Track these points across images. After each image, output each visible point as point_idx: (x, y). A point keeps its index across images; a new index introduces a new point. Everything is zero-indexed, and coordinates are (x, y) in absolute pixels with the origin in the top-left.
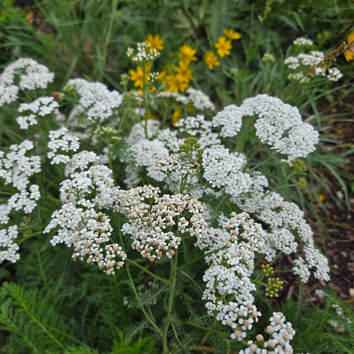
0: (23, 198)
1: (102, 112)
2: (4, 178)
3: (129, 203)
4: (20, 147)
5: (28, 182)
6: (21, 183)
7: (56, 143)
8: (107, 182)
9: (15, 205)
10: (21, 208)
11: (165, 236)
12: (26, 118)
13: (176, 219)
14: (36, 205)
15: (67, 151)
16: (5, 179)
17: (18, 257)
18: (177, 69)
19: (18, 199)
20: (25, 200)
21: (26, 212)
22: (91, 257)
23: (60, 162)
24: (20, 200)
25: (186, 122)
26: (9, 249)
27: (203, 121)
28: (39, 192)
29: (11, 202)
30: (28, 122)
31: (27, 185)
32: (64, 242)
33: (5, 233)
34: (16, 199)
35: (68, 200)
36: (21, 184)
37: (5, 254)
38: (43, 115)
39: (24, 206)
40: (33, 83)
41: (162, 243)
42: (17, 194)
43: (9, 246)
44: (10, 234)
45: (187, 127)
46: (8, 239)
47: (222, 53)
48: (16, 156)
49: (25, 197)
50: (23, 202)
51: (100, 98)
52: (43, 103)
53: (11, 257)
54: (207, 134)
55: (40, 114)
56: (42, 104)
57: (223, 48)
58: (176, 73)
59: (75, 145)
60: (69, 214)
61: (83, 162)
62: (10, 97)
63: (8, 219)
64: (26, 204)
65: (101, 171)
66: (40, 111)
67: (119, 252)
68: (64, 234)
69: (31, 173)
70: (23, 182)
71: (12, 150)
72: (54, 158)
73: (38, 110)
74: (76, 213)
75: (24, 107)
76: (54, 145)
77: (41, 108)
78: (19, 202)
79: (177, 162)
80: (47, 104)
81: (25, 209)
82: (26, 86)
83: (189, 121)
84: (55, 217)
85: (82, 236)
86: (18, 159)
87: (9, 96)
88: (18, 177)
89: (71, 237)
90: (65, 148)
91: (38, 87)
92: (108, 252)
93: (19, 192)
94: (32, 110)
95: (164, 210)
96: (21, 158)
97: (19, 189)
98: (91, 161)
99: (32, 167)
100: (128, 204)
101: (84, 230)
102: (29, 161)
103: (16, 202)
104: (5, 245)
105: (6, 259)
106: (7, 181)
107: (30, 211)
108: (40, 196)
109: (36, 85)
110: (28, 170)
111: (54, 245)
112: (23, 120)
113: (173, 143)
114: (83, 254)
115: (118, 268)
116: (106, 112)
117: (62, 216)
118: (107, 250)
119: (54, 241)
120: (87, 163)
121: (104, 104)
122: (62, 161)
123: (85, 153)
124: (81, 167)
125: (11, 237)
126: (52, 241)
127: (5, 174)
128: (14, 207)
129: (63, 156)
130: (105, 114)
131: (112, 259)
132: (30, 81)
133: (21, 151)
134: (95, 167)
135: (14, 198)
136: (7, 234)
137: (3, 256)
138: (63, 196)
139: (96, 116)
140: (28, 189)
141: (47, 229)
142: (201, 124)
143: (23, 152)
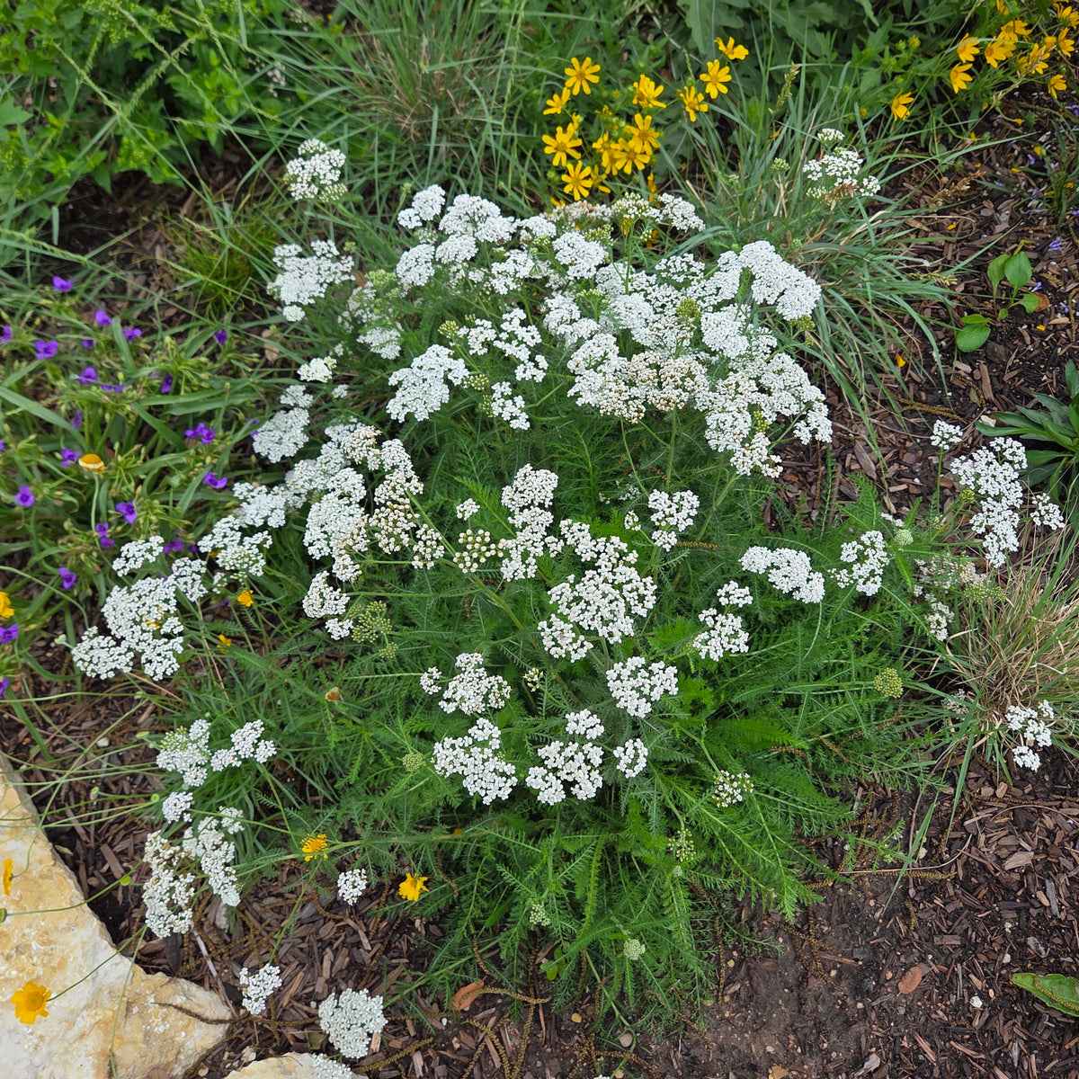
0: (530, 368)
4: (512, 316)
5: (530, 353)
6: (523, 354)
9: (524, 376)
10: (531, 378)
11: (677, 392)
13: (683, 379)
14: (545, 374)
16: (504, 350)
17: (528, 424)
18: (629, 129)
19: (525, 369)
20: (532, 370)
21: (537, 382)
22: (617, 411)
24: (527, 370)
25: (670, 263)
26: (520, 418)
27: (692, 262)
28: (547, 362)
29: (519, 372)
31: (530, 356)
32: (588, 402)
33: (512, 403)
34: (523, 370)
35: (577, 368)
37: (516, 422)
39: (533, 376)
41: (674, 398)
42: (522, 365)
43: (518, 415)
44: (517, 404)
45: (672, 270)
46: (517, 409)
47: (712, 91)
48: (511, 326)
49: (532, 367)
50: (531, 372)
53: (522, 425)
54: (699, 281)
57: (715, 81)
58: (628, 138)
60: (592, 379)
61: (585, 331)
63: (512, 390)
64: (535, 374)
67: (640, 406)
68: (587, 396)
69: (532, 343)
70: (525, 353)
71: (505, 320)
72: (558, 328)
73: (514, 271)
74: (598, 377)
78: (526, 372)
79: (673, 325)
81: (535, 379)
83: (674, 262)
84: (579, 382)
85: (606, 396)
86: (514, 329)
88: (518, 348)
89: (594, 398)
92: (631, 407)
93: (523, 363)
94: (508, 271)
95: (672, 373)
96: (517, 328)
97: (522, 360)
98: (593, 329)
99: (533, 337)
101: (606, 392)
102: (528, 331)
103: (524, 372)
104: (514, 415)
105: (517, 426)
106: (506, 352)
107: (541, 381)
108: (547, 365)
110: (529, 341)
111: (579, 405)
112: (500, 284)
113: (654, 295)
114: (609, 410)
115: (640, 418)
117: (585, 381)
118: (631, 405)
119: (579, 402)
122: (566, 331)
124: (584, 337)
125: (519, 407)
126: (577, 403)
127: (502, 345)
129: (566, 326)
131: (636, 412)
133: (514, 321)
134: (599, 335)
135: (520, 368)
136: (514, 404)
137: (514, 424)
138: (571, 365)
139: (578, 275)
140: (531, 359)
141: (571, 393)
142: (690, 266)
143: (516, 322)
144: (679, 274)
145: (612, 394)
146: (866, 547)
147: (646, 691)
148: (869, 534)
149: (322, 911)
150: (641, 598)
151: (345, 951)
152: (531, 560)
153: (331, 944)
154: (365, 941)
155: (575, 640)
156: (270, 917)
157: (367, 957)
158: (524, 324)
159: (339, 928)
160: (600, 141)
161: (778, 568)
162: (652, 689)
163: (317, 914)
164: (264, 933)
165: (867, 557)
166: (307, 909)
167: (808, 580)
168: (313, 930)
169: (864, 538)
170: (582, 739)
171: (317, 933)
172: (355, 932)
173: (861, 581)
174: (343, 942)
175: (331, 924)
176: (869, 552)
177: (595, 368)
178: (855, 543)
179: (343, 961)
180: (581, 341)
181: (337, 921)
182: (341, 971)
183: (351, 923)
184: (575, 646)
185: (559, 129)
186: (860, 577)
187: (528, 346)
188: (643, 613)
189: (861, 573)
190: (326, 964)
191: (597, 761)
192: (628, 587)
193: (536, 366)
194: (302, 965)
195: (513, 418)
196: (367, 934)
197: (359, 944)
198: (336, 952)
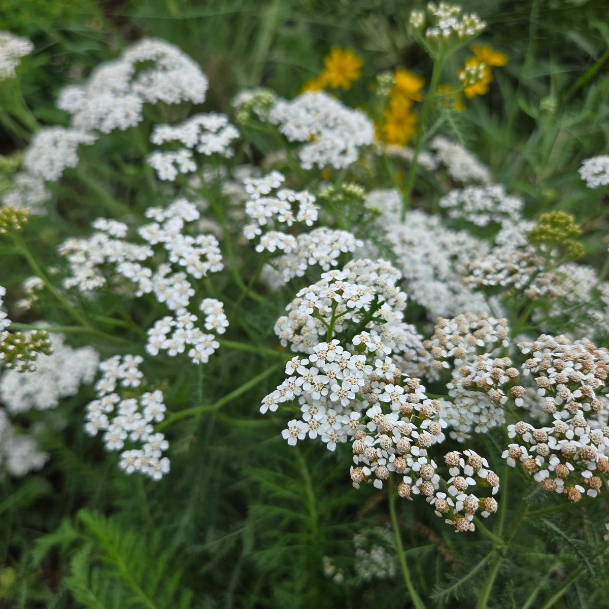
0: (184, 328)
1: (336, 152)
2: (135, 280)
3: (448, 350)
4: (168, 213)
5: (192, 293)
7: (265, 206)
8: (394, 300)
9: (166, 344)
10: (181, 350)
12: (170, 157)
14: (216, 345)
15: (290, 224)
16: (137, 283)
17: (165, 465)
19: (174, 329)
20: (189, 333)
21: (195, 361)
22: (407, 480)
23: (277, 247)
24: (178, 332)
25: (465, 198)
26: (146, 447)
27: (502, 198)
28: (224, 316)
29: (157, 335)
30: (176, 165)
31: (191, 299)
32: (319, 437)
33: (135, 408)
34: (167, 330)
35: (297, 336)
36: (176, 296)
37: (136, 458)
38: (208, 153)
39: (189, 347)
40: (177, 91)
42: (168, 319)
43: (144, 438)
44: (147, 411)
46: (143, 422)
48: (161, 232)
49: (189, 326)
50: (186, 337)
51: (331, 124)
52: (207, 127)
53: (150, 466)
55: (201, 149)
56: (203, 130)
59: (309, 212)
60: (335, 369)
61: (327, 253)
62: (127, 116)
63: (140, 375)
64: (194, 342)
65: (378, 271)
66: (200, 142)
67: (483, 474)
68: (317, 417)
69: (201, 271)
70: (182, 292)
71: (152, 220)
72: (263, 239)
73: (196, 142)
74: (351, 365)
75: (163, 133)
76: (261, 209)
77: (204, 138)
78: (175, 335)
79: (516, 267)
80: (214, 130)
81: (192, 353)
82: (162, 96)
83: (470, 196)
84: (296, 375)
85: (371, 426)
86: (167, 239)
87: (123, 114)
88: (167, 281)
89: (337, 427)
90: (286, 216)
91: (186, 100)
92: (454, 471)
93: (173, 314)
94: (184, 141)
96: (173, 237)
97: (172, 306)
98: (345, 250)
99: (203, 258)
100: (444, 354)
102: (195, 246)
103: (169, 336)
104: (134, 437)
105: (137, 468)
106: (141, 287)
107: (205, 360)
108: (226, 324)
109: (181, 94)
110: (194, 265)
111: (292, 442)
112: (165, 161)
114: (383, 472)
115: (485, 514)
116: (344, 153)
117: (313, 371)
118: (453, 466)
119: (293, 433)
120: (336, 254)
121: (342, 135)
122: (282, 246)
123: (325, 232)
124: (322, 263)
125: (149, 418)
126: (285, 434)
127: (136, 272)
128: (164, 347)
129: (281, 235)
130: (342, 158)
131: (469, 491)
132: (171, 86)
133: (171, 222)
134: (360, 262)
135: (163, 326)
136: (140, 410)
137: (131, 462)
138: (284, 327)
139: (322, 161)
140: (193, 307)
141: (271, 403)
142: (498, 203)
143: (176, 225)
144: (480, 212)
145: (391, 420)
158: (188, 229)
177: (345, 339)
180: (313, 274)
187: (190, 278)
193: (200, 324)
195: (129, 445)
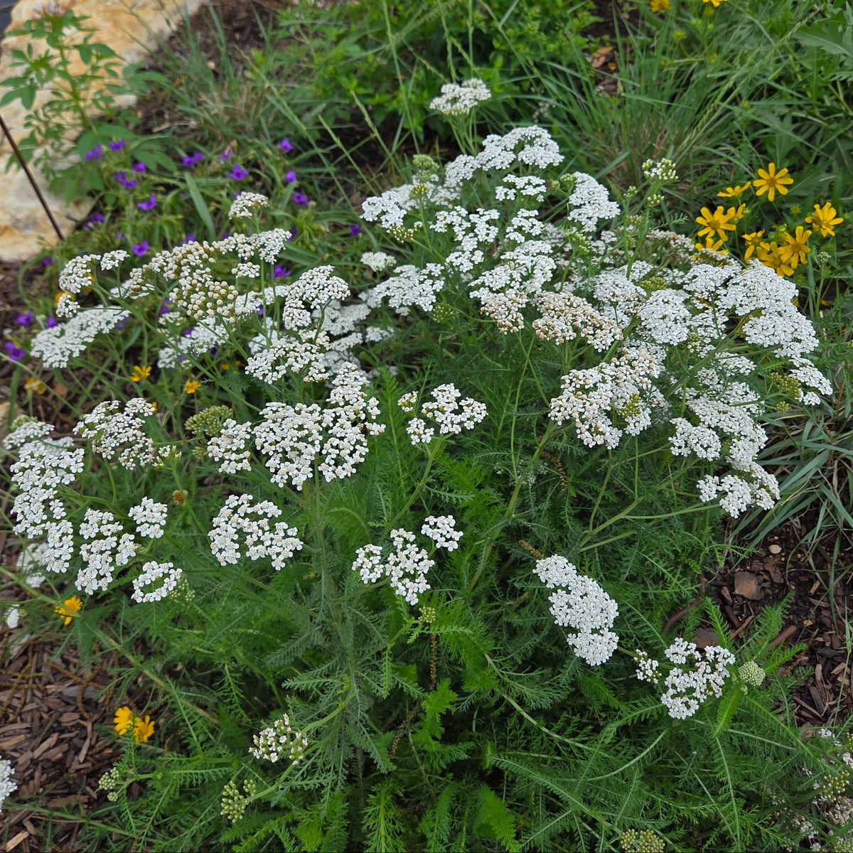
0: (464, 258)
9: (454, 260)
10: (458, 264)
12: (506, 190)
14: (472, 267)
18: (785, 235)
31: (474, 249)
32: (480, 298)
33: (431, 283)
36: (469, 246)
37: (422, 300)
38: (524, 194)
39: (461, 264)
42: (460, 253)
43: (428, 295)
44: (434, 286)
46: (431, 290)
49: (467, 257)
50: (463, 261)
52: (531, 182)
53: (425, 305)
55: (522, 192)
63: (440, 273)
67: (519, 320)
68: (484, 292)
72: (511, 234)
73: (522, 187)
75: (510, 178)
76: (518, 222)
77: (527, 187)
81: (461, 267)
86: (479, 222)
87: (500, 162)
88: (469, 239)
89: (488, 297)
93: (464, 252)
96: (482, 223)
97: (465, 249)
99: (487, 235)
103: (457, 258)
106: (458, 237)
107: (465, 271)
108: (480, 261)
110: (482, 236)
111: (471, 297)
114: (490, 310)
116: (590, 218)
122: (517, 240)
126: (471, 294)
131: (511, 322)
132: (531, 155)
135: (456, 254)
143: (486, 218)
146: (704, 658)
147: (249, 540)
148: (719, 649)
149: (79, 700)
150: (338, 462)
151: (65, 747)
152: (282, 369)
153: (62, 732)
154: (84, 752)
155: (238, 451)
156: (46, 672)
157: (75, 766)
158: (490, 222)
159: (79, 724)
160: (753, 235)
161: (569, 592)
162: (255, 544)
163: (74, 699)
164: (31, 682)
165: (696, 670)
166: (73, 689)
167: (594, 631)
168: (61, 710)
169: (710, 650)
170: (130, 527)
171: (61, 715)
172: (85, 739)
173: (671, 691)
174: (71, 739)
175: (76, 716)
176: (703, 666)
178: (694, 646)
179: (57, 754)
181: (82, 718)
182: (48, 760)
183: (89, 728)
184: (234, 456)
185: (720, 208)
186: (674, 686)
188: (329, 476)
189: (677, 681)
190: (45, 745)
191: (122, 559)
192: (336, 442)
194: (30, 730)
196: (91, 747)
197: (78, 751)
198: (59, 742)
